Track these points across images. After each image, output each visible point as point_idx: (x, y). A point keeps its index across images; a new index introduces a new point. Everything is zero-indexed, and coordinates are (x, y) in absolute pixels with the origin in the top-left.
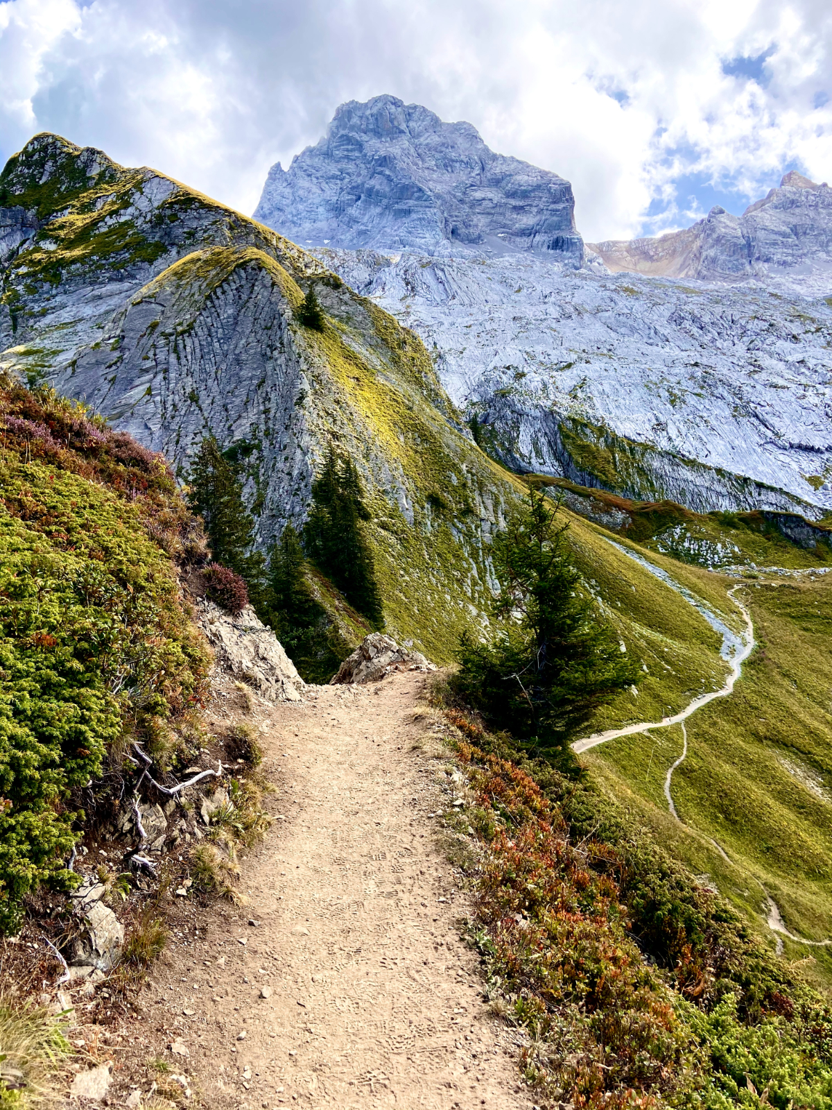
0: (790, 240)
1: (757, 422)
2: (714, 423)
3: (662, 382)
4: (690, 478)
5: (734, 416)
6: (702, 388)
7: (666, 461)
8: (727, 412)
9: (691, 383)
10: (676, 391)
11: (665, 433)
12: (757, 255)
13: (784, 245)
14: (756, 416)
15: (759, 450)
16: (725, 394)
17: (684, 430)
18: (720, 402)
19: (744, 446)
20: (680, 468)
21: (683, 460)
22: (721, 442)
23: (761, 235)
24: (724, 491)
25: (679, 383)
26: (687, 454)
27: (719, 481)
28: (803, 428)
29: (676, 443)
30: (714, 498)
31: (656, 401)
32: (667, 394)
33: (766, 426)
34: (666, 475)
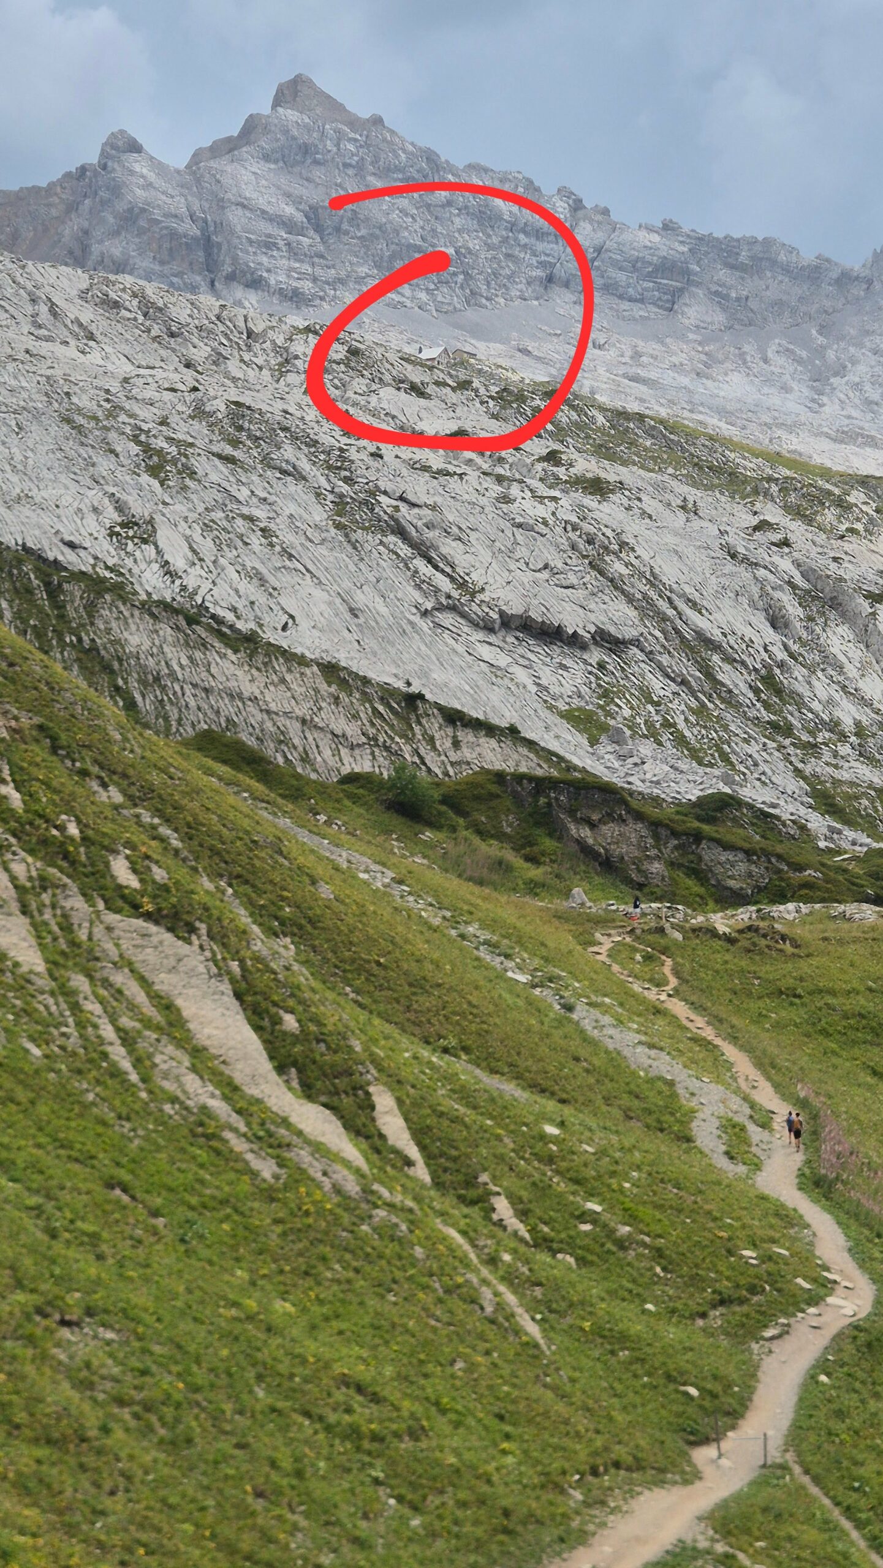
0: (305, 241)
1: (405, 550)
2: (287, 537)
3: (111, 414)
4: (248, 689)
5: (339, 526)
6: (235, 443)
7: (166, 631)
8: (319, 515)
9: (199, 428)
10: (160, 443)
11: (150, 550)
12: (228, 269)
13: (293, 251)
14: (400, 532)
15: (424, 625)
16: (305, 465)
17: (206, 546)
18: (293, 487)
19: (384, 610)
20: (213, 656)
21: (220, 635)
22: (318, 593)
23: (236, 218)
24: (352, 730)
25: (164, 422)
26: (230, 617)
27: (337, 700)
28: (527, 577)
29: (191, 582)
30: (327, 753)
31: (104, 465)
32: (135, 449)
33: (430, 560)
34: (172, 674)
